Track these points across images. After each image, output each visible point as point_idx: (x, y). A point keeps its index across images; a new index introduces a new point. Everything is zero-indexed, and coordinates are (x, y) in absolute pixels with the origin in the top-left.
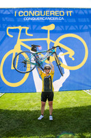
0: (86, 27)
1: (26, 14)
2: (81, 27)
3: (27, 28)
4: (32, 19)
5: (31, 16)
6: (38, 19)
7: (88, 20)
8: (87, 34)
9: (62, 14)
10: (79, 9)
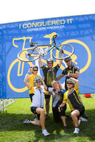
0: (87, 32)
1: (29, 25)
2: (81, 32)
3: (31, 38)
4: (35, 30)
5: (34, 27)
6: (40, 29)
7: (89, 25)
8: (88, 38)
9: (63, 22)
10: (79, 16)
